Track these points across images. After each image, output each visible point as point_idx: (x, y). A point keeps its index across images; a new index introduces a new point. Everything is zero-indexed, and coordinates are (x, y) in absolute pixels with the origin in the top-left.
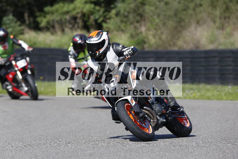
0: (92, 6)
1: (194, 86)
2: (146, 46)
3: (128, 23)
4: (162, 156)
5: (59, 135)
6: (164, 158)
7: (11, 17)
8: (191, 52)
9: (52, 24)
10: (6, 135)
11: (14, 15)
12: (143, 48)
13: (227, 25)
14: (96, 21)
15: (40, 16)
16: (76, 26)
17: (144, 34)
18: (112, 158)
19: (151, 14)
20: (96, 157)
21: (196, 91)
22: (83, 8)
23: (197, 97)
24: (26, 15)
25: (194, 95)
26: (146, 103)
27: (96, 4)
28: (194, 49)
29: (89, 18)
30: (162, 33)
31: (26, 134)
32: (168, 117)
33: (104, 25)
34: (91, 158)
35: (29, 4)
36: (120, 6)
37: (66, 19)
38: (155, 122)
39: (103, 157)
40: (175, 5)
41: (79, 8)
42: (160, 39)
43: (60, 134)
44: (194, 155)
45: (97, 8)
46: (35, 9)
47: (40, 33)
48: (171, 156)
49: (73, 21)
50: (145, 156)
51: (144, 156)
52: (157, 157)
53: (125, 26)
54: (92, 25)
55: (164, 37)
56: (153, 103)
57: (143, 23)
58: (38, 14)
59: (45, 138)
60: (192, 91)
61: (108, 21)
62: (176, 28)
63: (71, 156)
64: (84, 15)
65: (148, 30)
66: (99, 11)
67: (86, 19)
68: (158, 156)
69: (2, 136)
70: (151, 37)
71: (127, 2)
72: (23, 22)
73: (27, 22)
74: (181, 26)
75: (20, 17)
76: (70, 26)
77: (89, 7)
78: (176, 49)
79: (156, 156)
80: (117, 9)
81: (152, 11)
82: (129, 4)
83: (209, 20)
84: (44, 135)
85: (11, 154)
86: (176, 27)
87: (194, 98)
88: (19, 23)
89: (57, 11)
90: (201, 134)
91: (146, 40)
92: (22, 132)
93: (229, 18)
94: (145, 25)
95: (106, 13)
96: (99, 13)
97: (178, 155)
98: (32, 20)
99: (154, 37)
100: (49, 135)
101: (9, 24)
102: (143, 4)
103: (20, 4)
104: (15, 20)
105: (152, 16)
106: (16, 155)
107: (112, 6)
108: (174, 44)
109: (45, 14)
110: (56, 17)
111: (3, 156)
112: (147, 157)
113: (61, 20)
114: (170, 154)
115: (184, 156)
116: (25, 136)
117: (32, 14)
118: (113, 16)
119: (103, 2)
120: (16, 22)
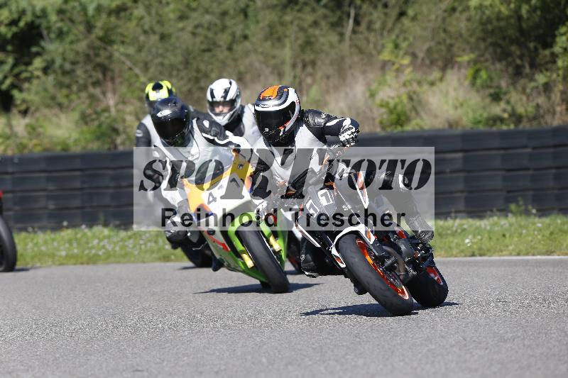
3: (75, 88)
13: (309, 80)
17: (113, 111)
19: (129, 64)
33: (17, 95)
38: (402, 278)
40: (185, 39)
53: (68, 96)
57: (109, 85)
65: (123, 102)
70: (130, 119)
80: (47, 57)
81: (128, 56)
82: (72, 42)
83: (267, 71)
86: (190, 91)
93: (313, 63)
95: (21, 68)
96: (2, 68)
102: (107, 41)
107: (34, 49)
118: (38, 73)
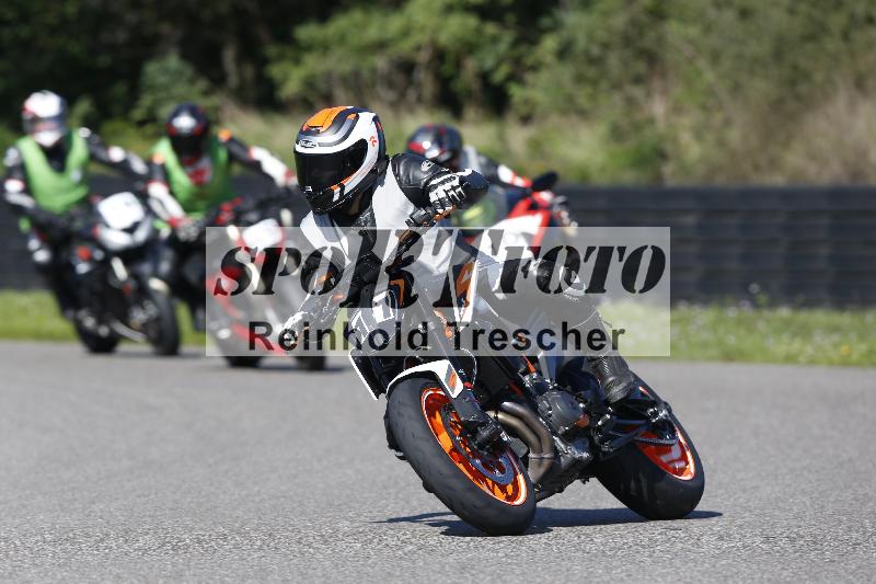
0: (472, 21)
1: (845, 319)
2: (668, 169)
3: (604, 85)
4: (726, 577)
5: (348, 496)
6: (730, 582)
7: (173, 61)
8: (836, 194)
9: (322, 86)
10: (152, 497)
11: (185, 56)
12: (659, 177)
14: (484, 77)
15: (281, 58)
16: (412, 95)
17: (661, 126)
18: (538, 580)
19: (688, 51)
20: (481, 576)
21: (853, 336)
22: (437, 30)
23: (855, 357)
24: (229, 56)
25: (844, 349)
26: (513, 387)
27: (485, 13)
28: (845, 181)
29: (458, 65)
30: (728, 123)
31: (225, 492)
32: (602, 441)
33: (516, 92)
34: (462, 580)
35: (239, 13)
36: (575, 21)
37: (374, 71)
38: (546, 463)
39: (508, 578)
40: (777, 19)
41: (423, 29)
42: (721, 143)
43: (349, 492)
44: (842, 572)
45: (491, 29)
46: (263, 33)
47: (278, 119)
48: (757, 576)
49: (399, 79)
50: (663, 576)
51: (658, 575)
52: (705, 581)
53: (593, 97)
54: (469, 94)
55: (734, 136)
56: (541, 388)
57: (657, 84)
58: (271, 50)
59: (295, 505)
60: (836, 338)
61: (530, 77)
62: (777, 105)
63: (389, 573)
64: (439, 55)
65: (677, 110)
66: (495, 40)
67: (447, 69)
68: (710, 576)
69: (139, 496)
70: (686, 138)
71: (600, 6)
72: (217, 81)
73: (233, 80)
74: (798, 98)
75: (206, 63)
76: (390, 95)
77: (457, 27)
78: (777, 180)
79: (703, 574)
80: (564, 34)
81: (691, 42)
82: (606, 14)
84: (291, 493)
85: (173, 563)
86: (780, 101)
87: (846, 363)
88: (202, 84)
89: (342, 39)
90: (871, 494)
91: (669, 148)
92: (212, 484)
94: (665, 92)
95: (523, 49)
96: (495, 48)
97: (785, 573)
98: (249, 72)
99: (698, 135)
100: (311, 496)
101: (166, 88)
102: (658, 14)
103: (206, 14)
104: (189, 71)
105: (690, 61)
106: (189, 570)
107: (545, 22)
108: (774, 164)
109: (298, 50)
110: (338, 63)
111: (141, 572)
112: (669, 578)
113: (356, 74)
114: (755, 567)
115: (806, 577)
116: (221, 497)
117: (251, 53)
118: (549, 59)
119: (511, 8)
120: (192, 82)
